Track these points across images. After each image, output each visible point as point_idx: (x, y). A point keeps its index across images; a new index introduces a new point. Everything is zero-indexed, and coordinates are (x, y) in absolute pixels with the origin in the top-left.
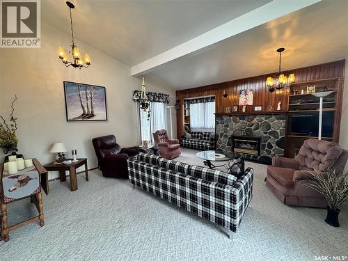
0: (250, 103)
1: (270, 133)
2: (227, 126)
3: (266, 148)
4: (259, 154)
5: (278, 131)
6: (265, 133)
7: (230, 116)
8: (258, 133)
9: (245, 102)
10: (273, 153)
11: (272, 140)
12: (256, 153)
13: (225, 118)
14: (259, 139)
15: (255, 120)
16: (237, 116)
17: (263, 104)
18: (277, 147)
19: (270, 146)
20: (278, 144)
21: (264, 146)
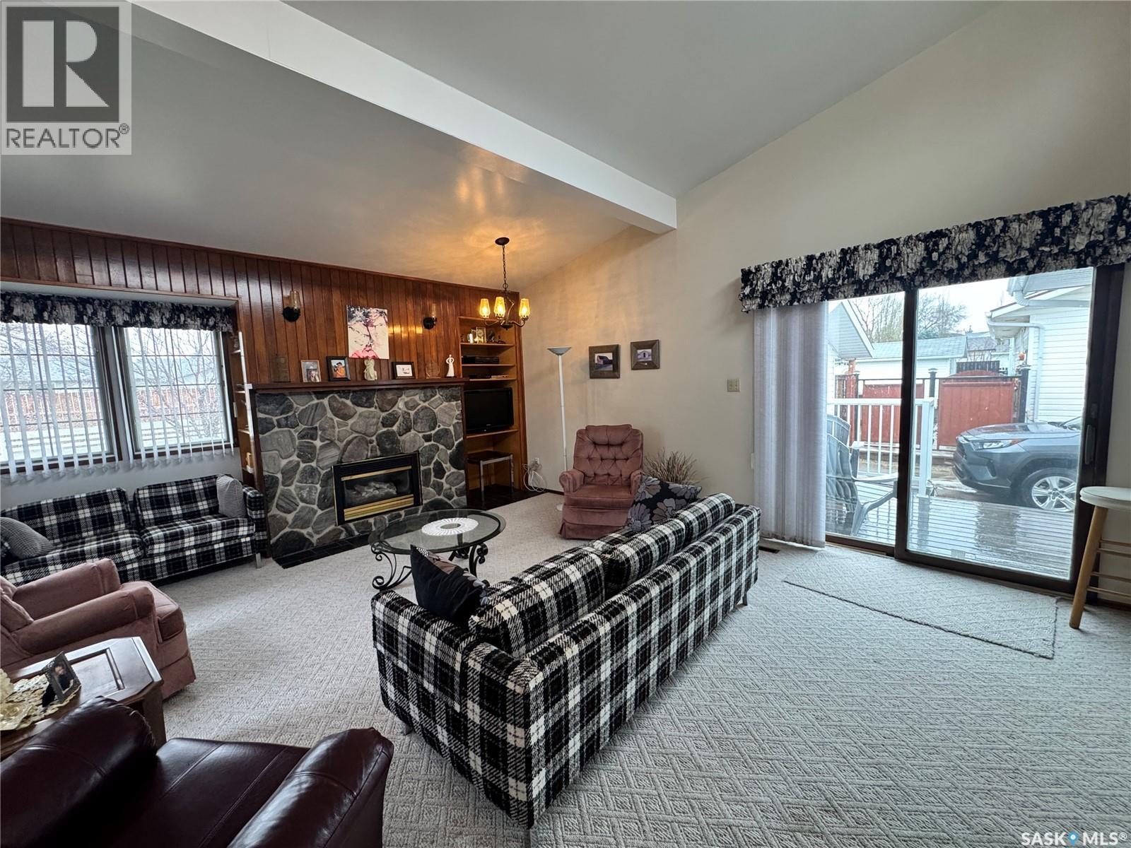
0: (383, 353)
1: (439, 437)
2: (311, 434)
3: (433, 479)
4: (417, 502)
5: (451, 428)
6: (428, 439)
7: (321, 395)
8: (414, 441)
9: (369, 348)
10: (446, 486)
11: (443, 454)
12: (409, 500)
13: (300, 404)
14: (413, 459)
15: (401, 404)
16: (344, 393)
17: (414, 359)
18: (453, 470)
19: (440, 472)
20: (455, 462)
21: (427, 473)
